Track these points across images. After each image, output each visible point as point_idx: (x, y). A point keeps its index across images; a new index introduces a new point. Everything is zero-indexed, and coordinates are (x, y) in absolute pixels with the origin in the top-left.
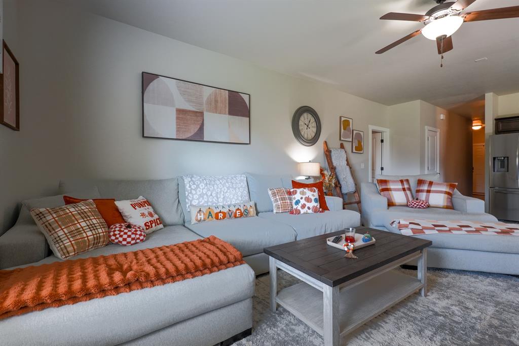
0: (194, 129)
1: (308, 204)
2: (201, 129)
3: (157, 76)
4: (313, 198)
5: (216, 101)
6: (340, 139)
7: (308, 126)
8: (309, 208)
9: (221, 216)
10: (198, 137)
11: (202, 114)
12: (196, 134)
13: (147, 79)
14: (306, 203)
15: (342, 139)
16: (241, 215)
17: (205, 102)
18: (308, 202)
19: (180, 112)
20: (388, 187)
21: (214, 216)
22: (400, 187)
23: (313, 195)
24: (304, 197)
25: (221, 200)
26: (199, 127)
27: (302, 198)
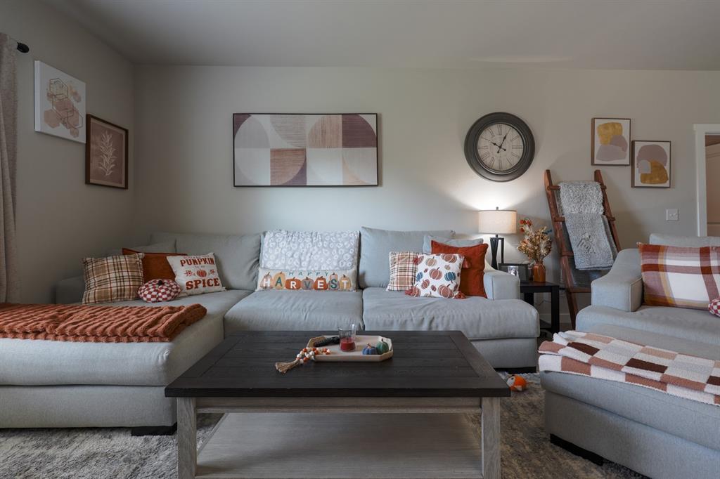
0: (293, 172)
1: (433, 282)
2: (303, 171)
3: (248, 115)
4: (444, 272)
5: (324, 132)
6: (593, 164)
7: (500, 147)
8: (434, 288)
9: (293, 284)
10: (299, 182)
11: (303, 151)
12: (296, 178)
13: (239, 119)
14: (431, 280)
15: (596, 162)
16: (326, 287)
17: (307, 136)
18: (433, 278)
19: (275, 152)
20: (660, 262)
21: (284, 283)
22: (696, 263)
23: (447, 267)
24: (430, 268)
25: (305, 264)
26: (299, 168)
27: (426, 271)
